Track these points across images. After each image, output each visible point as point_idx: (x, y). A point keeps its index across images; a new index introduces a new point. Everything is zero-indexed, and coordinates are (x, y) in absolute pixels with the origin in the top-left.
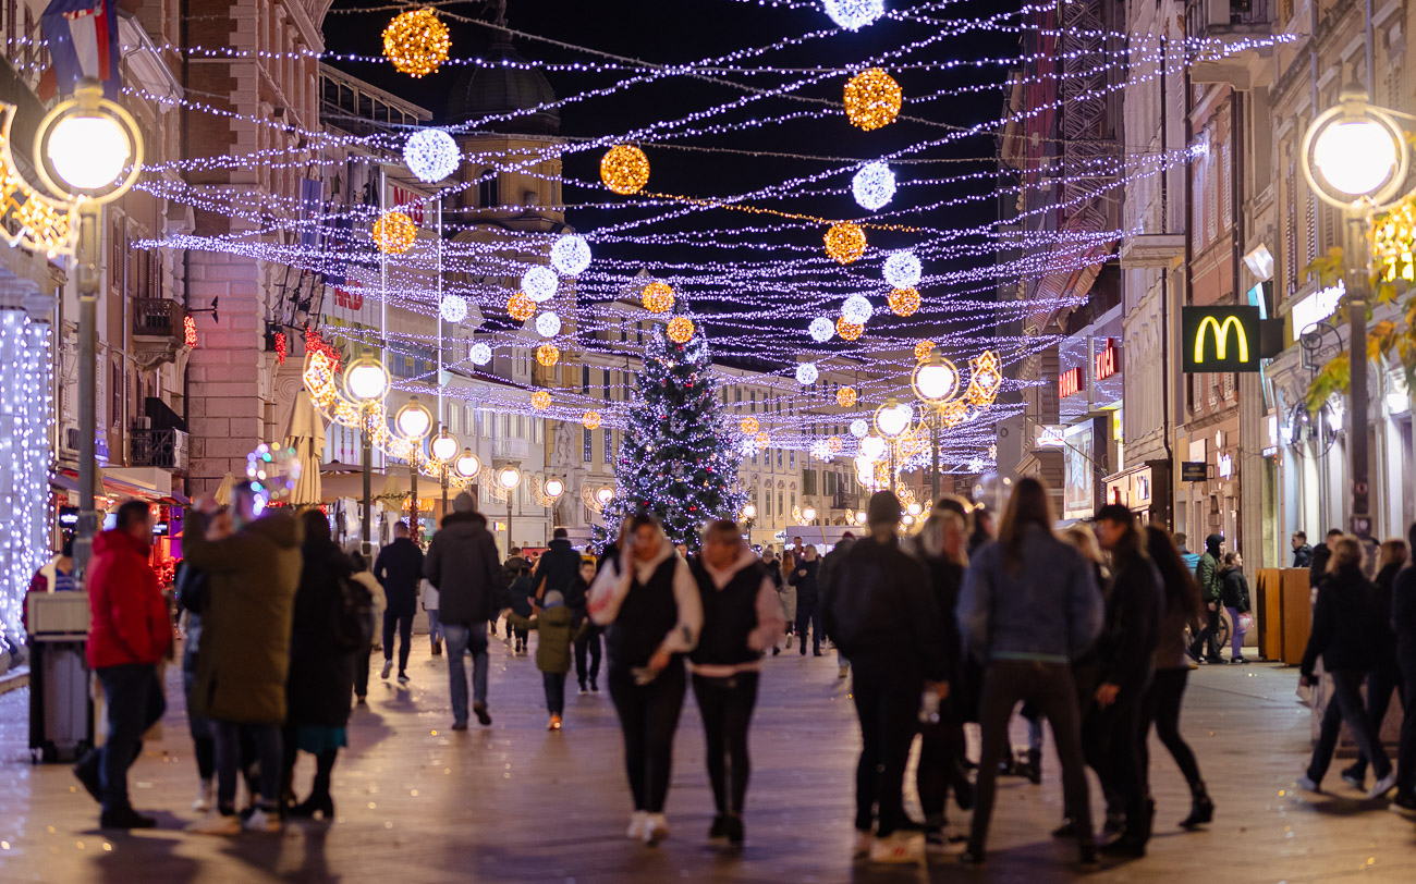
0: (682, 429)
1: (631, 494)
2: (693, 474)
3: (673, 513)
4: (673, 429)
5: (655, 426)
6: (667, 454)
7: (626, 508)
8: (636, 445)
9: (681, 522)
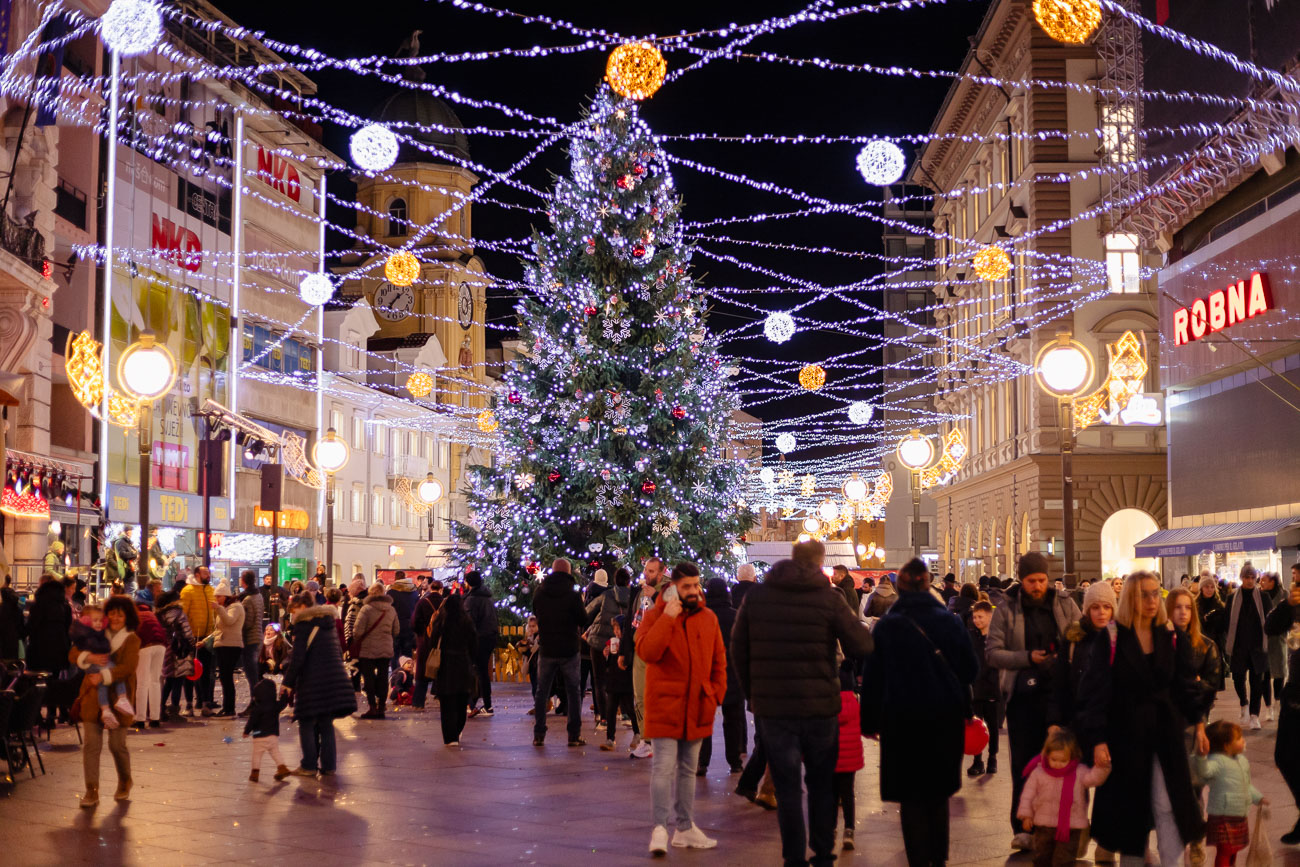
0: (626, 333)
1: (525, 458)
2: (647, 422)
3: (610, 495)
4: (608, 334)
5: (572, 327)
6: (597, 381)
7: (514, 487)
8: (535, 367)
9: (624, 516)
